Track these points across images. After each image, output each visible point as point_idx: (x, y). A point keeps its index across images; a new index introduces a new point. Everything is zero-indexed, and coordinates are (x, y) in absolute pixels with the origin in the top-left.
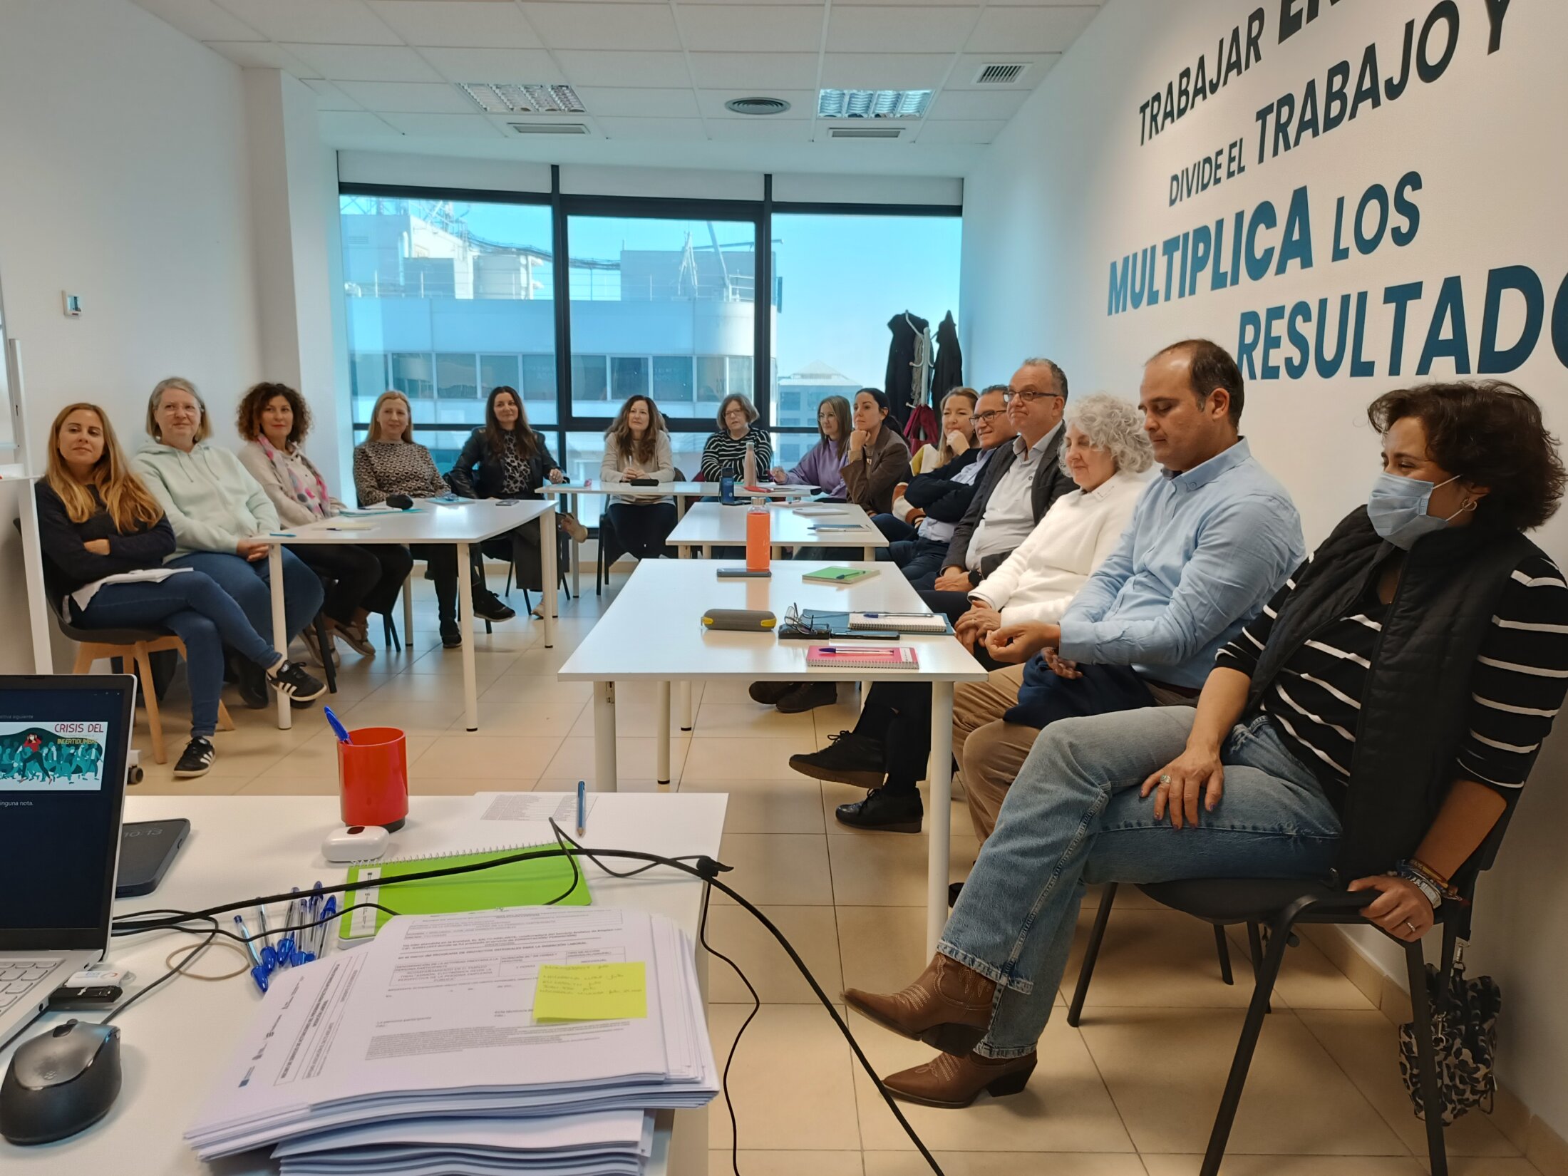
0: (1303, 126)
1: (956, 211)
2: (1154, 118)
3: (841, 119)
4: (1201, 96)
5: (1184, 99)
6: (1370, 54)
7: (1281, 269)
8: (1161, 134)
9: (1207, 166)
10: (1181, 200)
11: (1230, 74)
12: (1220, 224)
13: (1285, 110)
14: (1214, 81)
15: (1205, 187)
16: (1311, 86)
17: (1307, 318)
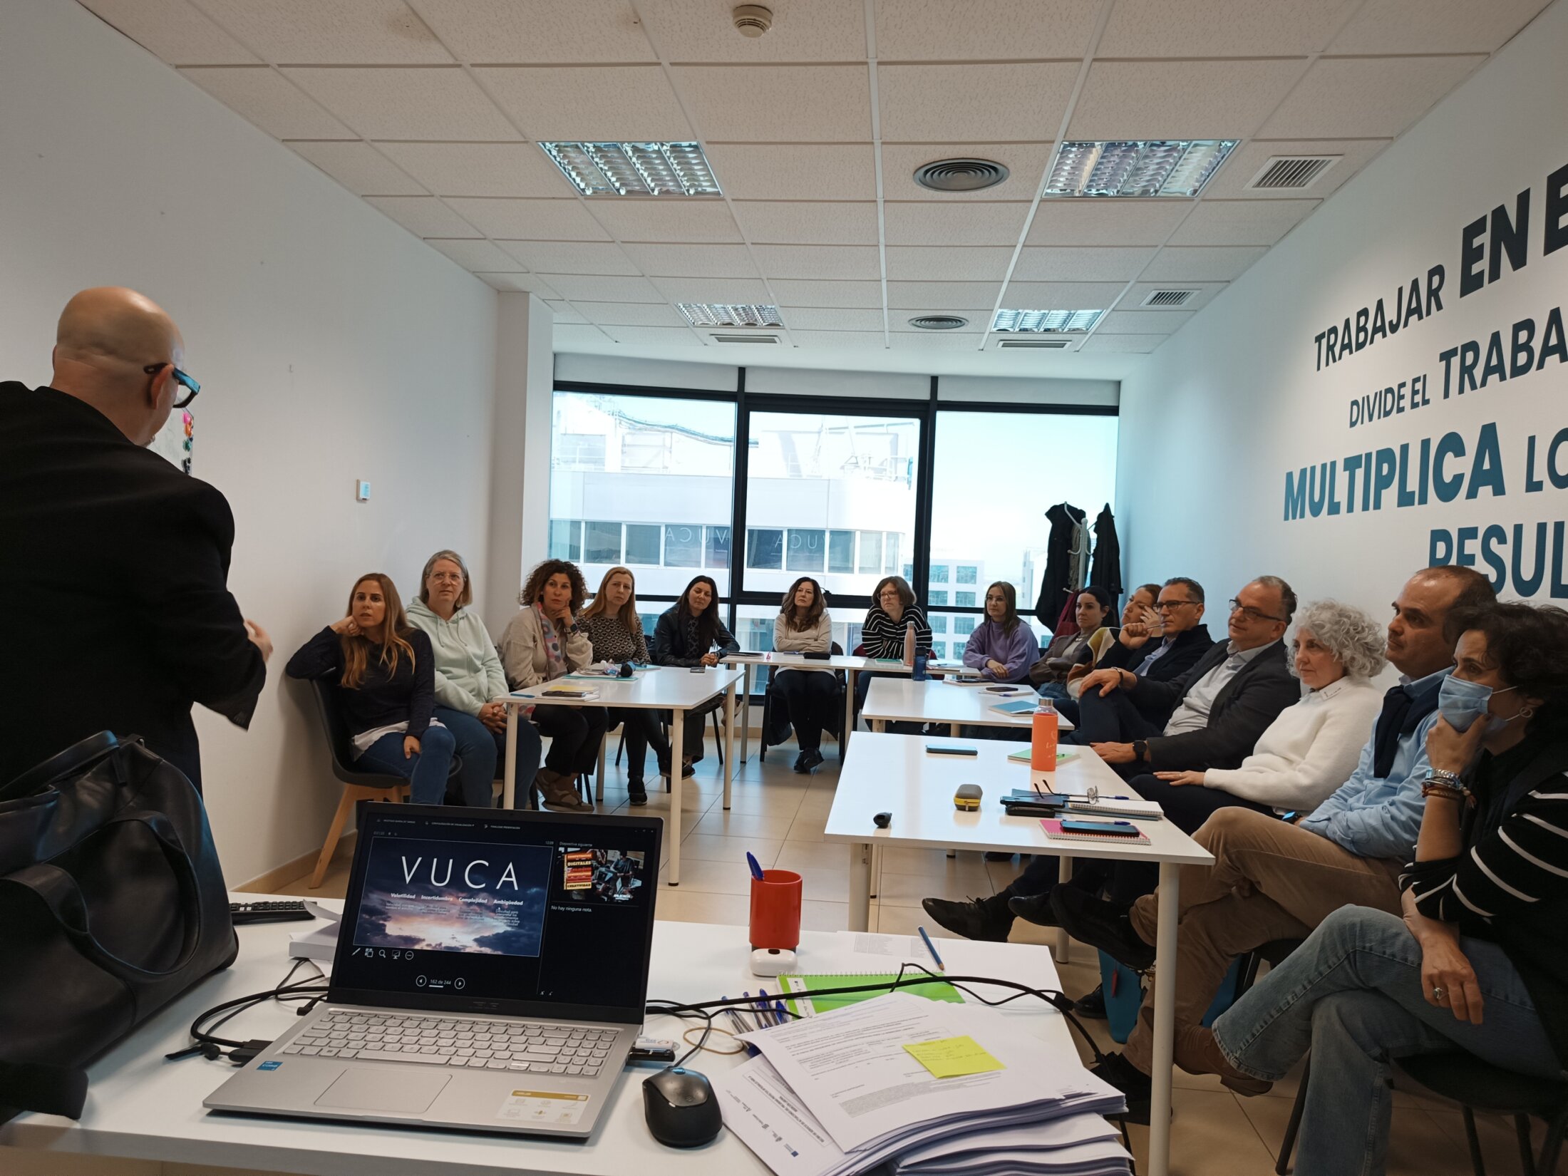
0: (1489, 371)
1: (1113, 411)
2: (1330, 348)
3: (1012, 333)
4: (1380, 334)
5: (1362, 335)
6: (1555, 317)
7: (1472, 494)
8: (1338, 362)
9: (1389, 396)
10: (1362, 423)
11: (1411, 319)
12: (1405, 448)
13: (1470, 357)
14: (1394, 322)
15: (1387, 414)
16: (1496, 339)
17: (1502, 540)
